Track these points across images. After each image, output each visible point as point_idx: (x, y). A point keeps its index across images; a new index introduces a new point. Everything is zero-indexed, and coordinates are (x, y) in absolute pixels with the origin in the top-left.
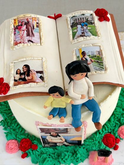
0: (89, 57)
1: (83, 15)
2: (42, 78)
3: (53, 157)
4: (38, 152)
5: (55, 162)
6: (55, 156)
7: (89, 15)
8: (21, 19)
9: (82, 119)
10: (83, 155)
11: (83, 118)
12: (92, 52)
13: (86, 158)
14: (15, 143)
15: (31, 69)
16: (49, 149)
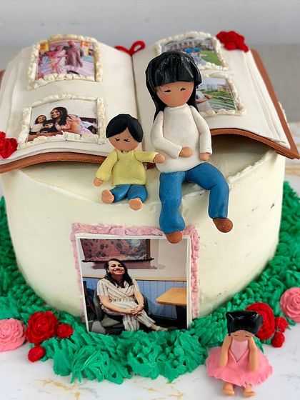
0: (201, 92)
1: (191, 38)
2: (93, 130)
3: (111, 353)
4: (73, 342)
5: (117, 368)
6: (118, 351)
7: (203, 39)
8: (57, 42)
9: (185, 215)
10: (192, 352)
11: (187, 210)
12: (208, 85)
13: (199, 364)
14: (16, 325)
15: (70, 112)
16: (102, 336)
